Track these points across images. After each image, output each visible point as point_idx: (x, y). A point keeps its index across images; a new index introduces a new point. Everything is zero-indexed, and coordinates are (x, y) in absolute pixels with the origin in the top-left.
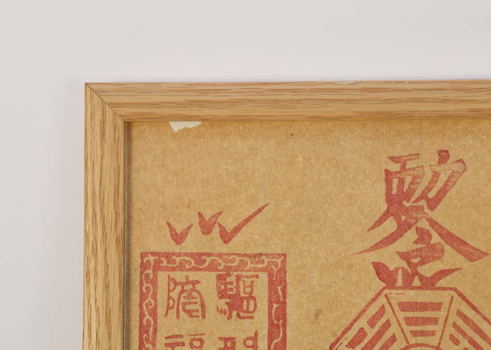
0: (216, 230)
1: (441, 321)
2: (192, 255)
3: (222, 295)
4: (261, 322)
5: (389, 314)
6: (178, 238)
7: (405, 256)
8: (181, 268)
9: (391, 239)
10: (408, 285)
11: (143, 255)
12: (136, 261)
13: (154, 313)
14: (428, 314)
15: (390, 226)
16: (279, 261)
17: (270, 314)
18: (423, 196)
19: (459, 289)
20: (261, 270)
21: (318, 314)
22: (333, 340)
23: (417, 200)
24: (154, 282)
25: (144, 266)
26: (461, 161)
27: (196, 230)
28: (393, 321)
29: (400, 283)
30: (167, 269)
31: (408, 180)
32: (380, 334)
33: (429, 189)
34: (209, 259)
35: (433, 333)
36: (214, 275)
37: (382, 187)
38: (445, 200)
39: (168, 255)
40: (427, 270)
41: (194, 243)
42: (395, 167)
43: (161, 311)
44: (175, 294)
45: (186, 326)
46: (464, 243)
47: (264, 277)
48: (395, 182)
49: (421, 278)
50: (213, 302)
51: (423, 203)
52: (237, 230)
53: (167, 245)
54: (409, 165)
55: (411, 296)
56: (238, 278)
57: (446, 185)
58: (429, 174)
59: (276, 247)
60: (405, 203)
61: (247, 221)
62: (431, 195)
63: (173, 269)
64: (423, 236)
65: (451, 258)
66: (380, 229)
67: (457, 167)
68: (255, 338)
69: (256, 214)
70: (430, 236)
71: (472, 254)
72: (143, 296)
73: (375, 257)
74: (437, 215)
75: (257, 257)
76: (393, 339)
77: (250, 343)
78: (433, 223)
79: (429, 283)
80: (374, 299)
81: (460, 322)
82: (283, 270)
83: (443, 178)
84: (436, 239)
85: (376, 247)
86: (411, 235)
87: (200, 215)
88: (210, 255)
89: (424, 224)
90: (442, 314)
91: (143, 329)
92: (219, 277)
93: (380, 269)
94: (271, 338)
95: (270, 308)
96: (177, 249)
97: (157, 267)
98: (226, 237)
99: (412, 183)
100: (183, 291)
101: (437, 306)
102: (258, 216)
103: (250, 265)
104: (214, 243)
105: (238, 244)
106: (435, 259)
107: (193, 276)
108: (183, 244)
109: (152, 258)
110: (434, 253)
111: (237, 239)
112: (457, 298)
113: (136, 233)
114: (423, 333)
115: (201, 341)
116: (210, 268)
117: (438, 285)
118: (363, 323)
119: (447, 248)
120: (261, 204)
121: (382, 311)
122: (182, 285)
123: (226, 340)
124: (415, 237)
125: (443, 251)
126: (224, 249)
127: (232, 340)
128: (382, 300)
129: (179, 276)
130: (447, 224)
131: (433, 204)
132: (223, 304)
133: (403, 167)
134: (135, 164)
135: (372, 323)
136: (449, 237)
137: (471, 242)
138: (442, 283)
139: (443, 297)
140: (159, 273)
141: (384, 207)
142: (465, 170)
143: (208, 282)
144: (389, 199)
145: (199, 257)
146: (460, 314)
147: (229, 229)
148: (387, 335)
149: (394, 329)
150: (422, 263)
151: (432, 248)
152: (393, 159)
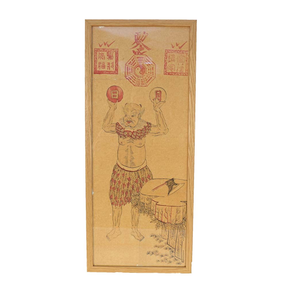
0: (107, 45)
1: (143, 60)
2: (103, 49)
3: (108, 56)
4: (114, 60)
5: (135, 59)
6: (100, 46)
7: (138, 49)
8: (101, 51)
9: (136, 46)
10: (138, 54)
11: (95, 49)
12: (94, 50)
13: (96, 58)
14: (142, 59)
15: (136, 44)
16: (117, 50)
17: (115, 59)
18: (141, 39)
19: (147, 55)
20: (114, 52)
21: (123, 59)
22: (126, 63)
23: (140, 40)
24: (97, 53)
25: (95, 51)
26: (147, 33)
27: (103, 45)
28: (136, 60)
29: (137, 54)
30: (98, 51)
31: (139, 36)
32: (133, 62)
33: (142, 38)
34: (105, 50)
35: (142, 62)
36: (106, 52)
37: (134, 38)
38: (144, 40)
39: (99, 49)
40: (141, 52)
41: (103, 47)
42: (137, 34)
43: (98, 58)
44: (100, 55)
45: (102, 61)
46: (147, 47)
47: (115, 53)
48: (136, 37)
49: (140, 53)
50: (106, 57)
51: (141, 40)
52: (110, 45)
53: (98, 47)
54: (139, 34)
55: (139, 56)
56: (110, 53)
57: (145, 38)
58: (142, 36)
59: (117, 48)
60: (138, 41)
61: (112, 43)
62: (142, 39)
63: (100, 51)
64: (141, 46)
65: (145, 50)
66: (134, 45)
67: (147, 35)
68: (113, 63)
69: (113, 42)
70: (142, 46)
71: (149, 49)
72: (95, 56)
73: (133, 49)
74: (143, 42)
75: (113, 49)
76: (136, 63)
77: (112, 64)
78: (143, 44)
79: (142, 54)
80: (133, 57)
81: (146, 60)
82: (118, 51)
83: (144, 36)
84: (143, 46)
85: (133, 48)
86: (139, 46)
87: (104, 42)
88: (106, 49)
89: (141, 44)
90: (143, 59)
91: (95, 61)
92: (107, 53)
93: (134, 52)
94: (116, 63)
95: (116, 58)
96: (100, 48)
97: (97, 51)
98: (108, 46)
99: (139, 37)
100: (101, 55)
101: (143, 58)
102: (114, 43)
103: (112, 51)
104: (106, 47)
105: (110, 47)
106: (143, 50)
107: (103, 52)
108: (102, 47)
109: (96, 49)
110: (143, 49)
111: (110, 46)
113: (94, 45)
114: (141, 62)
115: (104, 63)
116: (106, 51)
117: (143, 54)
118: (131, 60)
119: (145, 48)
120: (114, 40)
121: (134, 58)
122: (101, 54)
123: (108, 63)
124: (140, 46)
125: (144, 49)
126: (108, 48)
127: (109, 63)
128: (134, 57)
129: (101, 52)
130: (145, 44)
131: (143, 41)
132: (108, 57)
133: (138, 34)
134: (93, 34)
135: (132, 60)
136: (145, 46)
137: (148, 47)
138: (144, 54)
139: (144, 56)
141: (135, 41)
142: (148, 35)
143: (105, 54)
144: (135, 40)
145: (104, 49)
146: (147, 59)
147: (109, 44)
148: (135, 62)
149: (136, 62)
150: (141, 51)
151: (142, 48)
152: (136, 33)
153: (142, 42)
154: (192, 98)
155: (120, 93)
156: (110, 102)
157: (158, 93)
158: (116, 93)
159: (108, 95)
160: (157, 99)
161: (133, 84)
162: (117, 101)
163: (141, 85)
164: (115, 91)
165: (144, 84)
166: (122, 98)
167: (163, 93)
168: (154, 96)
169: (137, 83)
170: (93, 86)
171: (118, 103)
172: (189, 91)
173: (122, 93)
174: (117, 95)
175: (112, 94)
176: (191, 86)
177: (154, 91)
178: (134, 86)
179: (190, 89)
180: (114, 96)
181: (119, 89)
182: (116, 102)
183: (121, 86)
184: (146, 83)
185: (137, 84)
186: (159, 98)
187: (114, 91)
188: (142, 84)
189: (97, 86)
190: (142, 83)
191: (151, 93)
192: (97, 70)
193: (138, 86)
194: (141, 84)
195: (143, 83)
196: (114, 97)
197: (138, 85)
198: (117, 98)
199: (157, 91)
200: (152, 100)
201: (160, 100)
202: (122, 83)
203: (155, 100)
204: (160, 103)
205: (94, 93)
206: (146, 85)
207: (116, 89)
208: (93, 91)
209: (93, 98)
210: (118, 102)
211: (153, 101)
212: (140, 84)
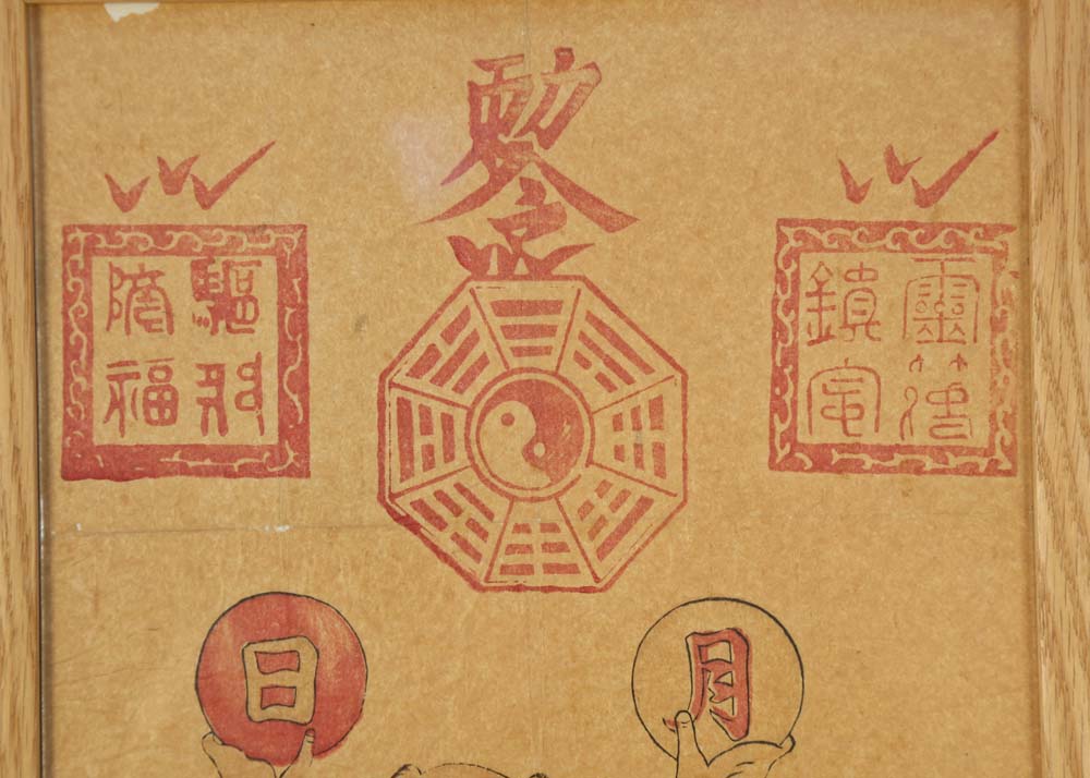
0: (189, 186)
1: (561, 331)
2: (148, 229)
3: (200, 294)
4: (265, 337)
5: (475, 322)
6: (125, 201)
7: (502, 226)
8: (130, 250)
9: (480, 197)
10: (507, 273)
11: (66, 231)
12: (55, 240)
13: (88, 327)
14: (540, 319)
15: (478, 176)
16: (295, 237)
17: (281, 324)
18: (532, 125)
19: (590, 277)
20: (266, 252)
21: (358, 326)
22: (385, 365)
23: (522, 132)
24: (86, 274)
25: (69, 248)
26: (593, 66)
27: (155, 187)
28: (483, 332)
29: (494, 269)
30: (107, 252)
31: (507, 98)
32: (462, 354)
33: (540, 114)
34: (177, 236)
35: (548, 350)
36: (186, 261)
37: (463, 111)
38: (568, 132)
39: (108, 230)
40: (539, 248)
41: (154, 207)
42: (485, 78)
43: (99, 323)
44: (121, 295)
45: (143, 347)
46: (599, 202)
47: (270, 263)
48: (486, 103)
49: (529, 260)
50: (187, 306)
51: (531, 137)
52: (223, 186)
53: (104, 213)
54: (509, 73)
55: (514, 290)
56: (227, 266)
57: (568, 106)
58: (541, 89)
59: (289, 214)
60: (501, 137)
61: (241, 170)
62: (544, 124)
63: (118, 253)
64: (531, 191)
65: (578, 226)
66: (461, 180)
67: (586, 76)
68: (257, 364)
69: (254, 159)
70: (542, 190)
71: (612, 221)
72: (68, 299)
73: (453, 227)
74: (555, 156)
75: (257, 231)
76: (483, 361)
77: (248, 372)
78: (548, 170)
79: (542, 269)
80: (452, 298)
81: (591, 332)
82: (302, 251)
83: (564, 94)
84: (552, 196)
85: (454, 211)
86: (512, 190)
87: (161, 162)
88: (178, 228)
89: (533, 172)
90: (561, 320)
91: (70, 353)
92: (195, 266)
93: (461, 247)
94: (283, 363)
95: (281, 315)
96: (123, 219)
97: (91, 250)
98: (206, 198)
99: (512, 104)
100: (135, 289)
101: (555, 307)
102: (259, 163)
103: (246, 245)
104: (183, 209)
105: (226, 209)
106: (550, 229)
107: (151, 263)
108: (134, 211)
109: (81, 236)
110: (549, 220)
111: (224, 201)
112: (586, 293)
113: (53, 193)
114: (532, 351)
115: (168, 371)
116: (180, 251)
117: (554, 272)
118: (434, 336)
119: (571, 211)
120: (263, 142)
121: (464, 317)
122: (134, 278)
123: (208, 368)
124: (520, 193)
125: (563, 216)
126: (202, 218)
127: (220, 368)
128: (465, 299)
129: (129, 264)
130: (570, 171)
131: (548, 138)
132: (202, 309)
133: (499, 78)
134: (49, 77)
135: (449, 336)
136: (573, 193)
137: (610, 202)
138: (563, 268)
139: (564, 292)
140: (95, 259)
141: (468, 144)
142: (599, 81)
143: (176, 275)
144: (476, 130)
145: (159, 232)
146: (591, 318)
147: (210, 185)
148: (474, 355)
149: (484, 346)
150: (531, 236)
151: (546, 211)
152: (480, 64)
153: (548, 156)
154: (1067, 709)
155: (329, 667)
156: (230, 757)
157: (719, 651)
158: (291, 661)
159: (207, 689)
160: (706, 722)
161: (459, 570)
162: (307, 747)
163: (539, 578)
164: (284, 645)
165: (573, 569)
166: (356, 716)
167: (767, 649)
168: (675, 684)
169: (501, 560)
170: (57, 600)
171: (318, 764)
172: (1031, 631)
173: (356, 658)
174: (303, 681)
175: (257, 681)
176: (1061, 577)
177: (673, 640)
178: (475, 585)
179: (1041, 615)
180: (269, 696)
181: (318, 621)
182: (296, 758)
183: (344, 591)
184: (592, 555)
185: (504, 569)
186: (725, 706)
187: (267, 647)
188: (550, 569)
189: (96, 603)
190: (554, 558)
191: (640, 663)
192: (96, 441)
193: (518, 588)
194: (539, 569)
195: (563, 558)
196: (273, 712)
197: (510, 580)
198: (302, 711)
199: (702, 641)
200: (654, 724)
201: (740, 729)
202: (355, 568)
203: (686, 732)
205: (63, 671)
206: (590, 582)
207: (293, 627)
208: (61, 651)
209: (60, 730)
210: (319, 752)
211: (663, 734)
212: (528, 569)
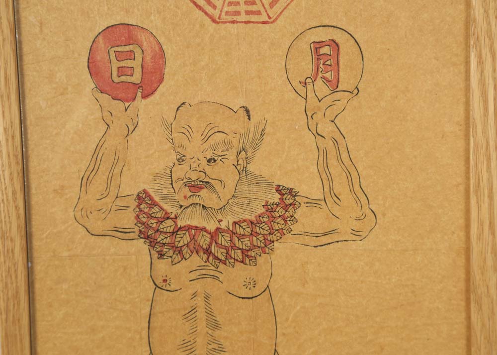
154: (482, 72)
155: (148, 58)
156: (105, 98)
157: (325, 50)
158: (131, 55)
159: (93, 68)
160: (319, 83)
161: (206, 13)
162: (139, 94)
164: (127, 48)
165: (258, 13)
166: (161, 80)
167: (347, 49)
168: (306, 65)
169: (226, 9)
170: (23, 26)
171: (144, 102)
172: (467, 37)
173: (161, 54)
174: (136, 64)
175: (115, 65)
176: (482, 11)
177: (304, 45)
178: (214, 21)
179: (472, 29)
180: (121, 71)
181: (142, 37)
182: (134, 99)
183: (154, 23)
185: (227, 13)
186: (328, 75)
187: (119, 49)
188: (248, 13)
189: (41, 27)
190: (250, 8)
191: (289, 56)
193: (233, 22)
194: (243, 13)
196: (123, 78)
197: (230, 18)
198: (136, 78)
199: (318, 45)
200: (295, 83)
201: (334, 85)
202: (159, 13)
203: (310, 87)
204: (337, 96)
205: (28, 59)
206: (266, 19)
207: (131, 40)
210: (145, 97)
211: (300, 88)
212: (238, 13)
